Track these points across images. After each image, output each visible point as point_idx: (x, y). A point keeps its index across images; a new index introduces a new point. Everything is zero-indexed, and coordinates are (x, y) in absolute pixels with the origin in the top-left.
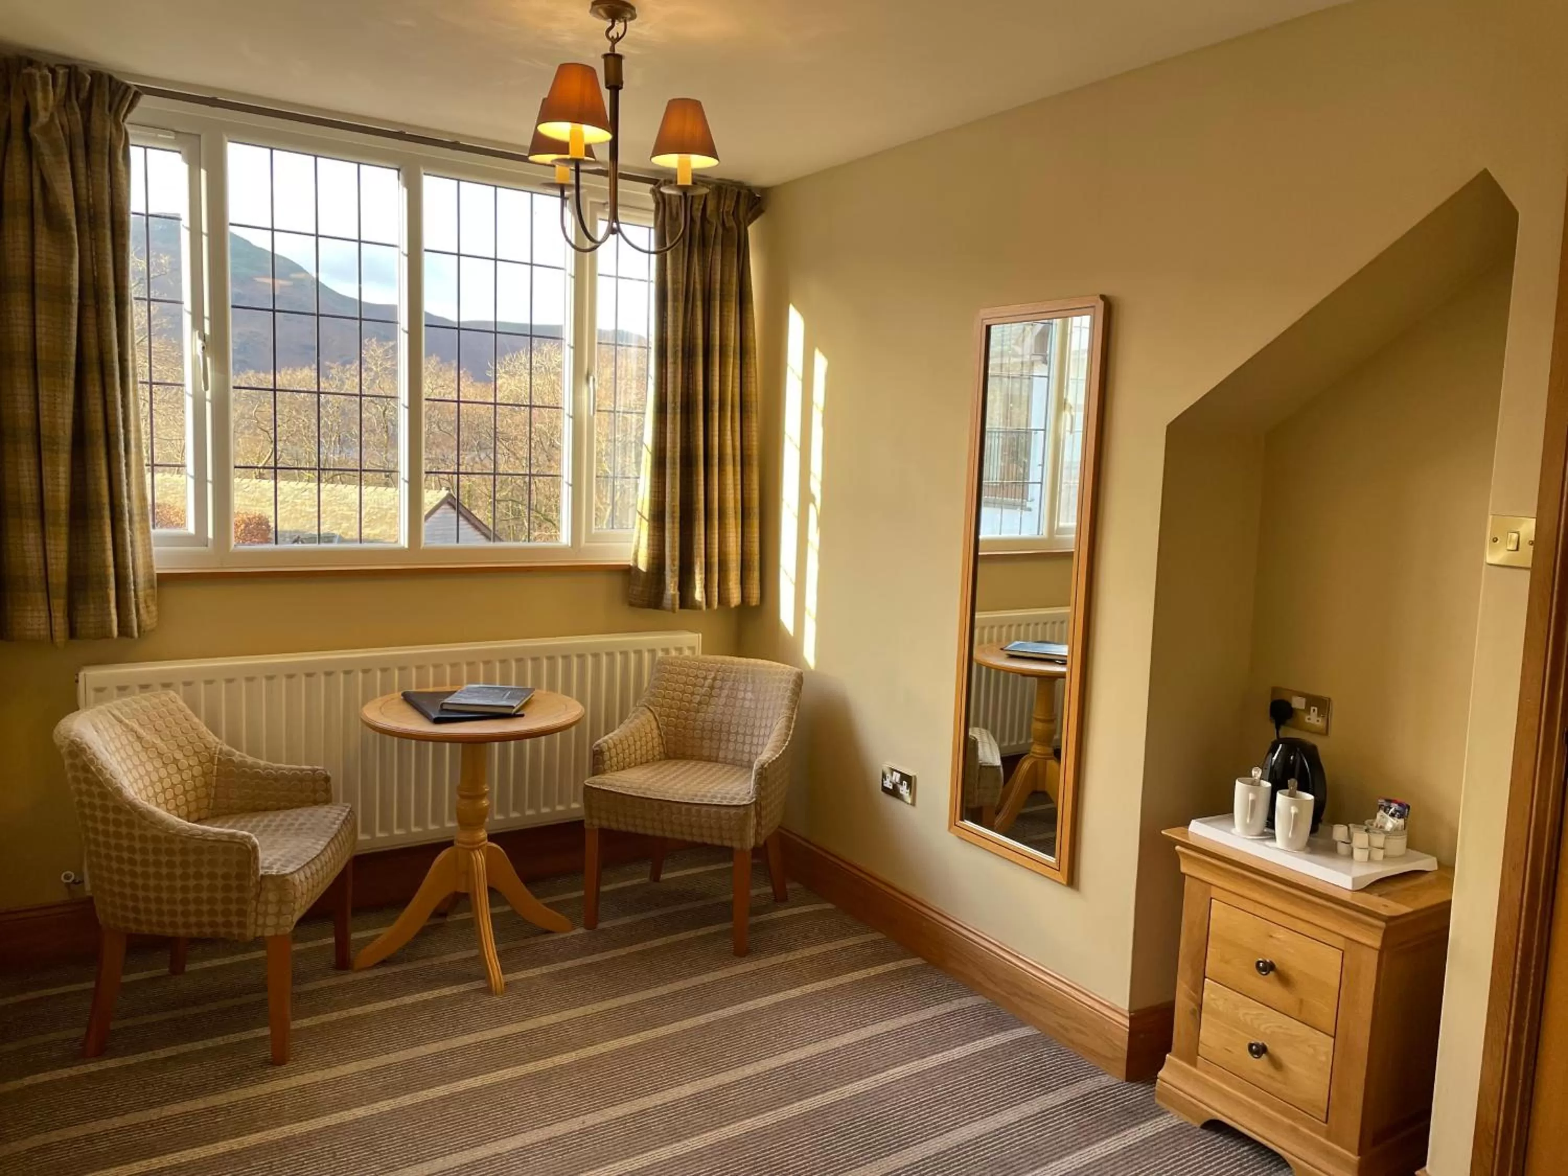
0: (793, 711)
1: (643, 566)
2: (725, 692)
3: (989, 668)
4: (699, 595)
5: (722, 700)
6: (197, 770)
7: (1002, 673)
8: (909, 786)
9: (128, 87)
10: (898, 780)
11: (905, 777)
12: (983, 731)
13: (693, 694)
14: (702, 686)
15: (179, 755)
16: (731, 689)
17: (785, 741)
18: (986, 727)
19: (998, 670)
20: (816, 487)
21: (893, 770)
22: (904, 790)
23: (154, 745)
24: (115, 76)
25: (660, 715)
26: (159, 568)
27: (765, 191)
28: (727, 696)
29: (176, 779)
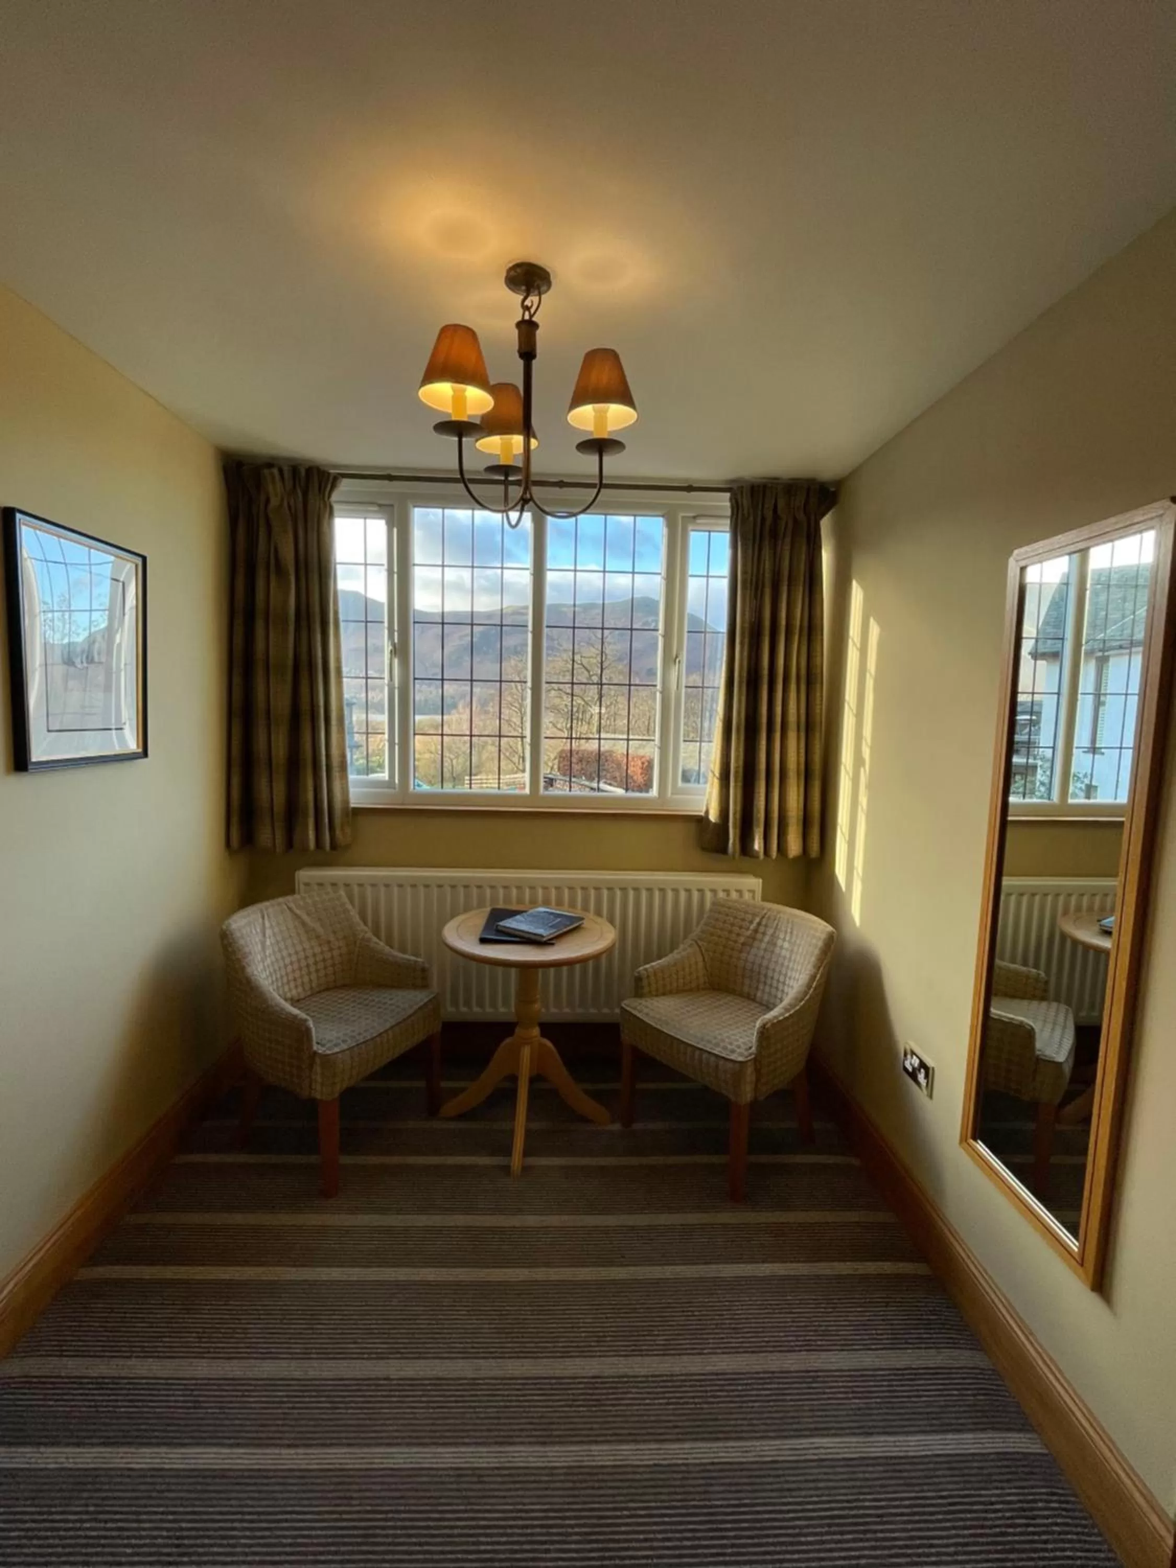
0: (818, 970)
1: (713, 817)
2: (767, 939)
3: (1076, 942)
4: (758, 845)
5: (763, 945)
6: (344, 950)
7: (1091, 952)
8: (927, 1076)
9: (329, 474)
10: (916, 1065)
11: (923, 1065)
12: (1063, 1007)
13: (738, 935)
14: (748, 929)
15: (332, 938)
16: (772, 935)
17: (802, 999)
18: (1068, 1003)
19: (1087, 947)
20: (866, 752)
21: (913, 1053)
22: (921, 1077)
23: (314, 930)
24: (322, 468)
25: (707, 950)
26: (354, 803)
27: (839, 484)
28: (768, 943)
29: (328, 955)
